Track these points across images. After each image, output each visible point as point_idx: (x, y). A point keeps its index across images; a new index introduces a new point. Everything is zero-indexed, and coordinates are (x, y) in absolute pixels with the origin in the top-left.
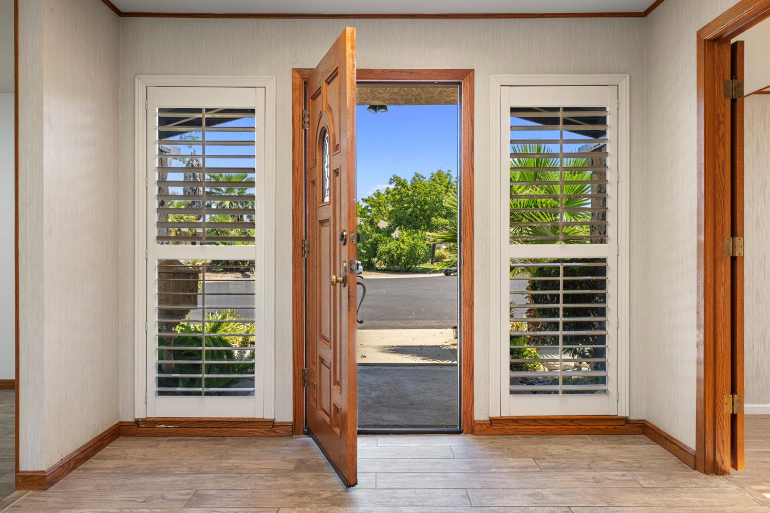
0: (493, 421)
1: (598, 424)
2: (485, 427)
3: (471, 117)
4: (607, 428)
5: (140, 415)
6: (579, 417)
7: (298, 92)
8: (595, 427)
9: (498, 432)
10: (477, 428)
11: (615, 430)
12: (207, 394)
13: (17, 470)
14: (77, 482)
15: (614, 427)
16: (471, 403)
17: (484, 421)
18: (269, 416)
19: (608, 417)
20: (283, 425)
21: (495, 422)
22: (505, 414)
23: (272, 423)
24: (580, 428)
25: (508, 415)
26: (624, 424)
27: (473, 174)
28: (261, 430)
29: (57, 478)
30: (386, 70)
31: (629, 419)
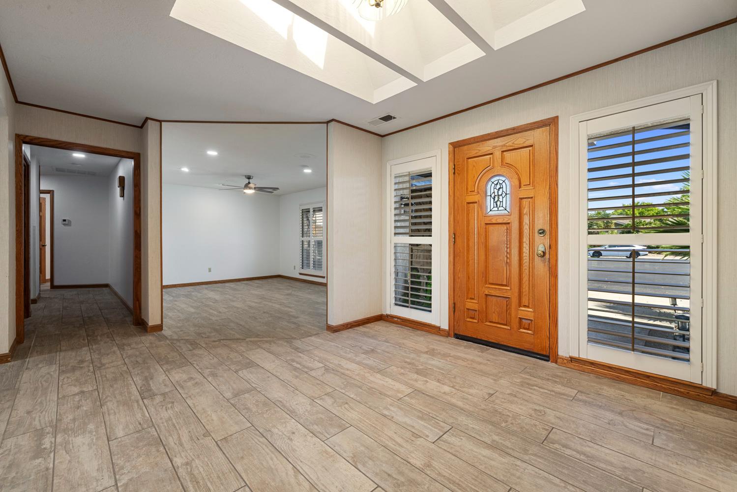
0: (572, 359)
1: (677, 386)
2: (565, 361)
3: (556, 149)
4: (688, 393)
5: (388, 313)
6: (658, 376)
7: (451, 155)
8: (673, 388)
9: (577, 368)
10: (559, 360)
11: (698, 397)
12: (411, 308)
13: (327, 323)
14: (345, 334)
15: (697, 394)
16: (555, 343)
17: (566, 357)
18: (438, 324)
19: (690, 384)
20: (444, 330)
21: (574, 360)
22: (583, 356)
23: (439, 328)
24: (656, 385)
25: (585, 358)
26: (711, 394)
27: (557, 187)
28: (434, 331)
29: (339, 329)
30: (497, 132)
31: (717, 391)
